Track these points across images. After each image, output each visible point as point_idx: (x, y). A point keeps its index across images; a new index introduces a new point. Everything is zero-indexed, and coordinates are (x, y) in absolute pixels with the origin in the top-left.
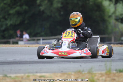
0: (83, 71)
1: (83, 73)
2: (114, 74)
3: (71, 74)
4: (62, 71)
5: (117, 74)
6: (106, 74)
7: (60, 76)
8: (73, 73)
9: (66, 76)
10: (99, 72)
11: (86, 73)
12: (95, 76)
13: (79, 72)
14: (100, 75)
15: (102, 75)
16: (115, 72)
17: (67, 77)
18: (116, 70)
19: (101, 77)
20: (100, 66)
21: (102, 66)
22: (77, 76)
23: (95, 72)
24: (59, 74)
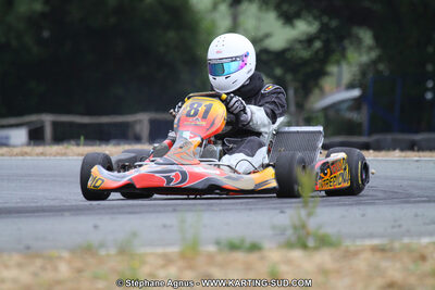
0: (102, 245)
1: (103, 252)
2: (210, 258)
3: (60, 258)
4: (28, 248)
5: (219, 258)
6: (182, 256)
7: (20, 266)
8: (66, 254)
9: (39, 262)
10: (160, 250)
11: (113, 251)
12: (143, 263)
13: (88, 250)
14: (161, 262)
15: (168, 260)
16: (212, 248)
17: (43, 268)
18: (218, 243)
19: (164, 266)
20: (164, 226)
21: (171, 226)
22: (78, 264)
23: (142, 250)
24: (16, 258)
